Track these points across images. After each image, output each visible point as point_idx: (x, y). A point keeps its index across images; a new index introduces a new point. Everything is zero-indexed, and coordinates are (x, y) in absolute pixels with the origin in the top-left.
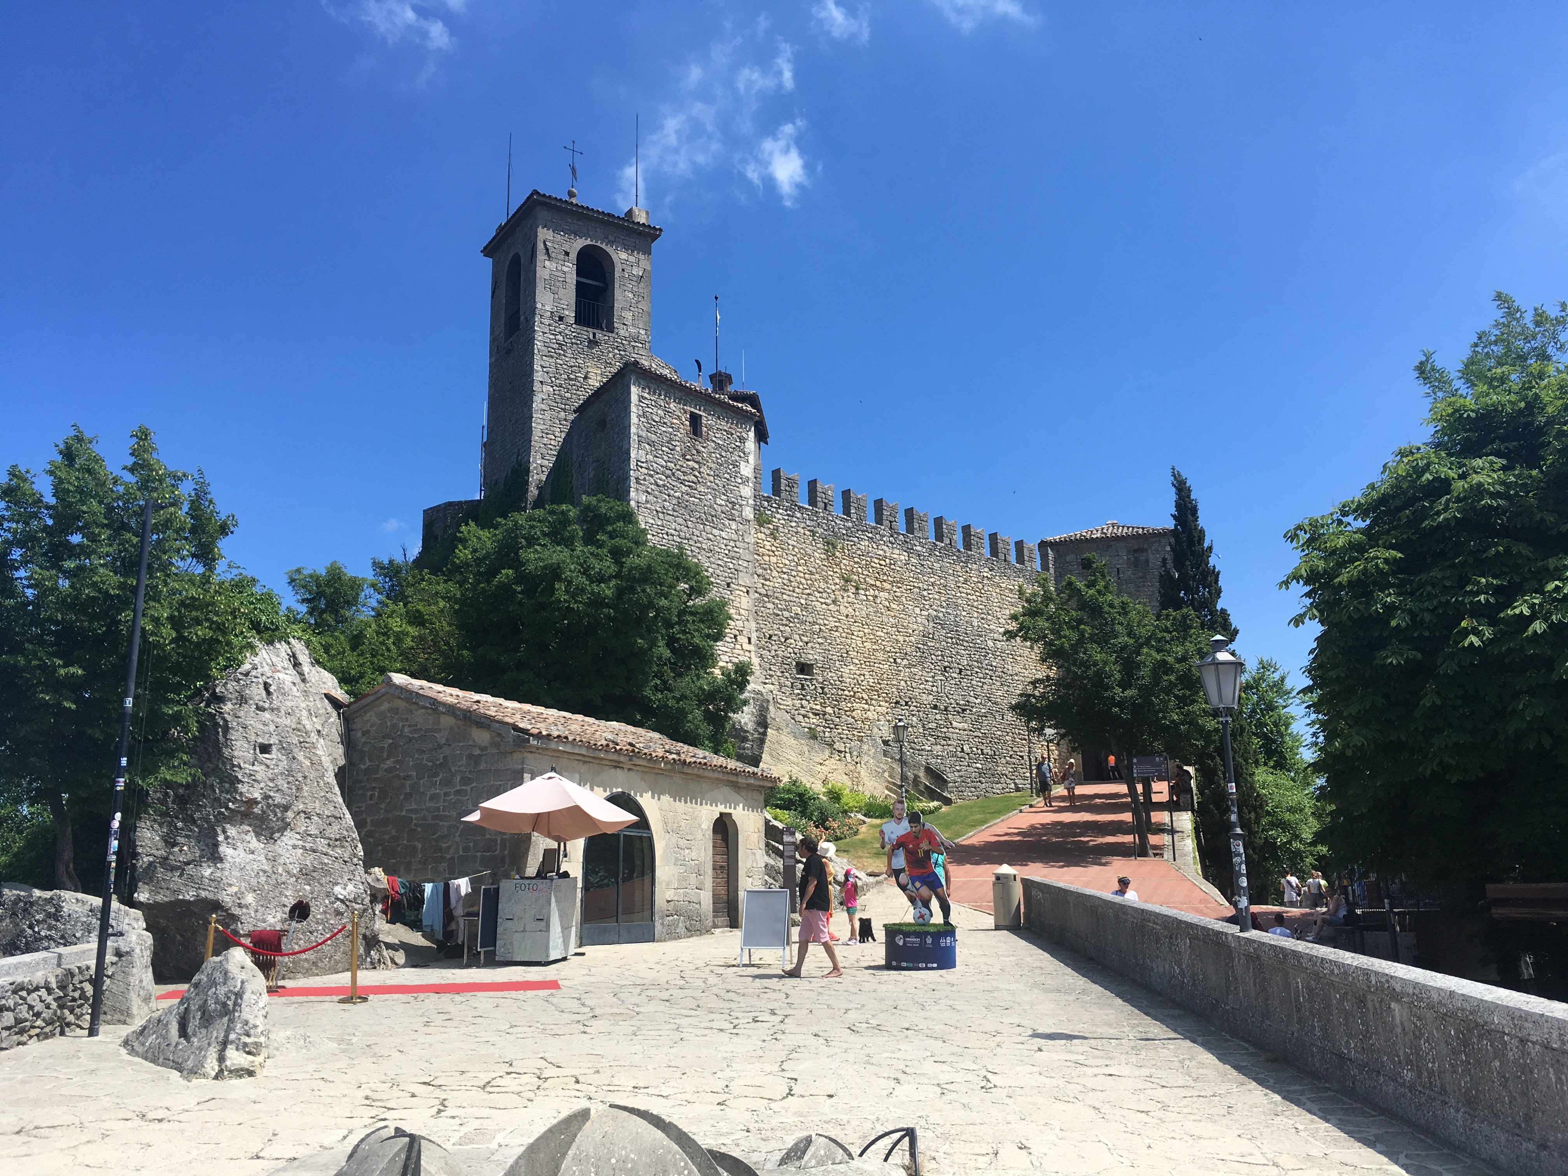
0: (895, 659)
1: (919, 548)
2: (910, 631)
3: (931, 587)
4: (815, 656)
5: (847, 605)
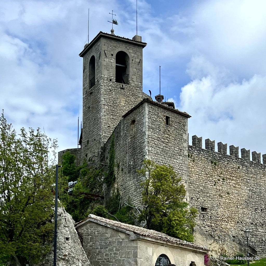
0: (237, 206)
1: (246, 164)
2: (243, 195)
3: (251, 179)
4: (208, 205)
5: (219, 186)
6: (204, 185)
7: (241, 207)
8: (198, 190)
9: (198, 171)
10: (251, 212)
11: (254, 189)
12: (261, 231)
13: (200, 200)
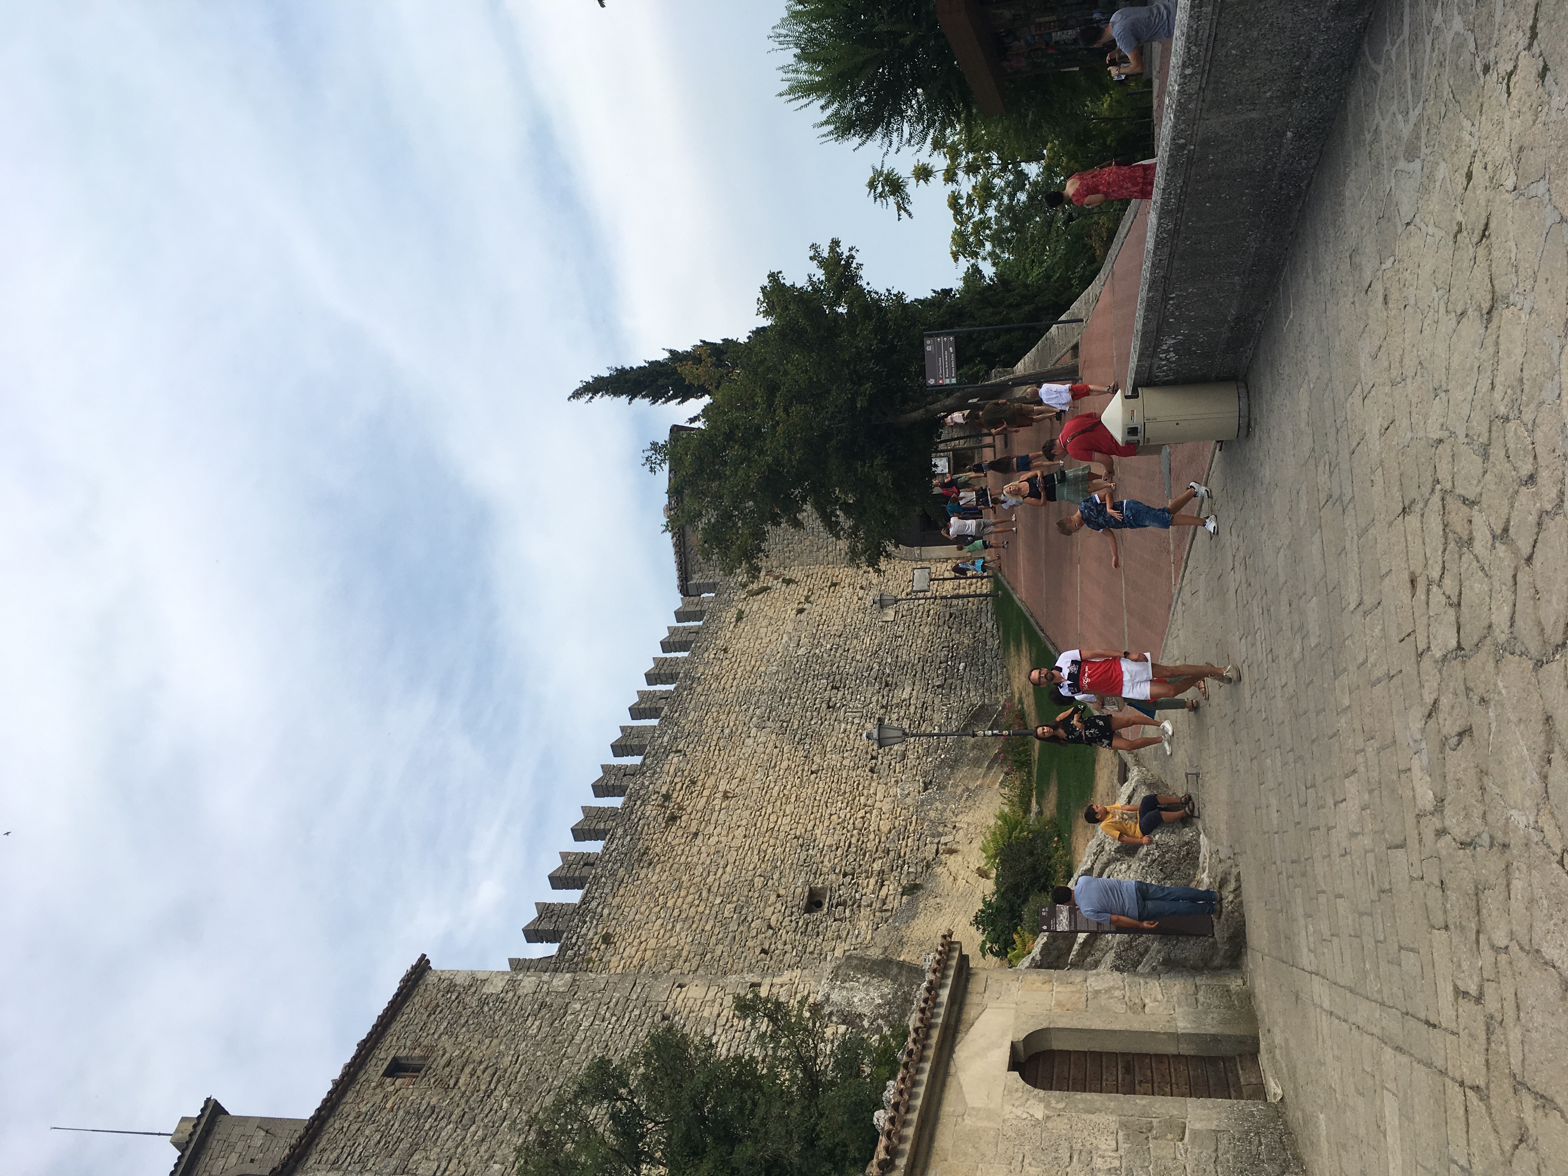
0: (812, 773)
4: (799, 884)
5: (730, 837)
6: (718, 901)
7: (817, 759)
8: (733, 926)
9: (659, 922)
10: (840, 722)
11: (758, 712)
12: (908, 690)
13: (774, 918)
